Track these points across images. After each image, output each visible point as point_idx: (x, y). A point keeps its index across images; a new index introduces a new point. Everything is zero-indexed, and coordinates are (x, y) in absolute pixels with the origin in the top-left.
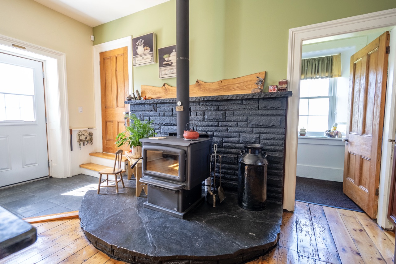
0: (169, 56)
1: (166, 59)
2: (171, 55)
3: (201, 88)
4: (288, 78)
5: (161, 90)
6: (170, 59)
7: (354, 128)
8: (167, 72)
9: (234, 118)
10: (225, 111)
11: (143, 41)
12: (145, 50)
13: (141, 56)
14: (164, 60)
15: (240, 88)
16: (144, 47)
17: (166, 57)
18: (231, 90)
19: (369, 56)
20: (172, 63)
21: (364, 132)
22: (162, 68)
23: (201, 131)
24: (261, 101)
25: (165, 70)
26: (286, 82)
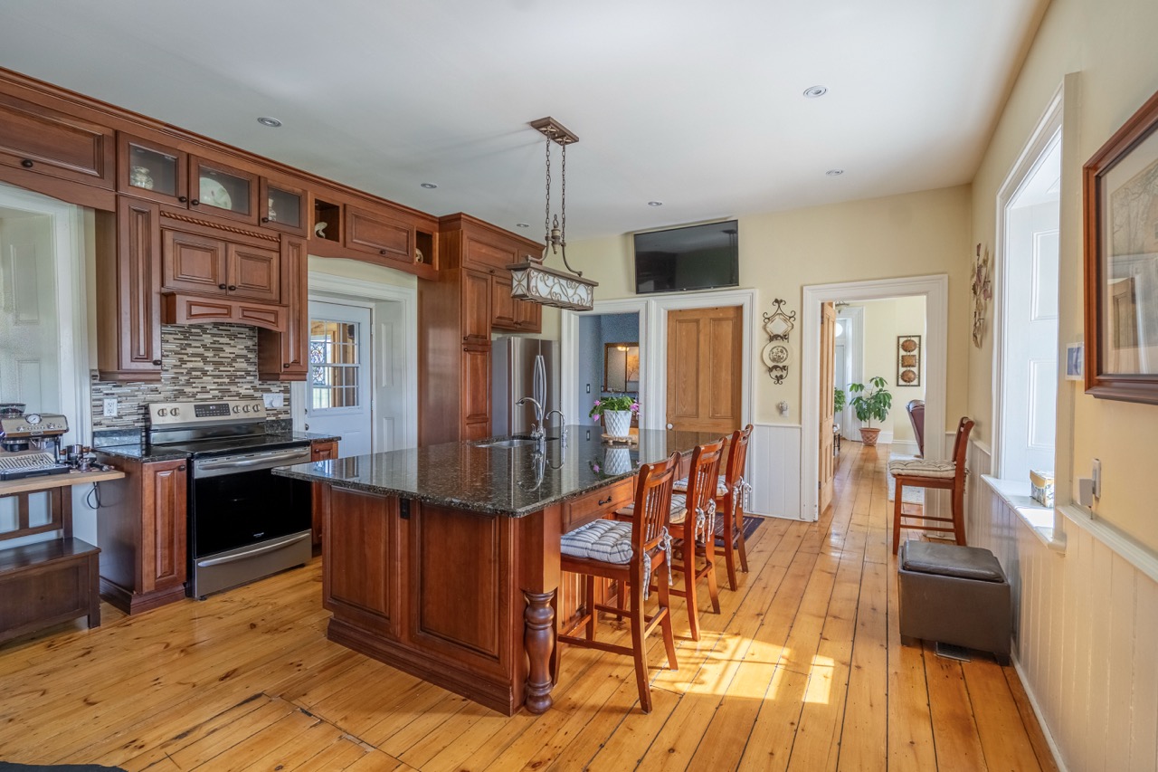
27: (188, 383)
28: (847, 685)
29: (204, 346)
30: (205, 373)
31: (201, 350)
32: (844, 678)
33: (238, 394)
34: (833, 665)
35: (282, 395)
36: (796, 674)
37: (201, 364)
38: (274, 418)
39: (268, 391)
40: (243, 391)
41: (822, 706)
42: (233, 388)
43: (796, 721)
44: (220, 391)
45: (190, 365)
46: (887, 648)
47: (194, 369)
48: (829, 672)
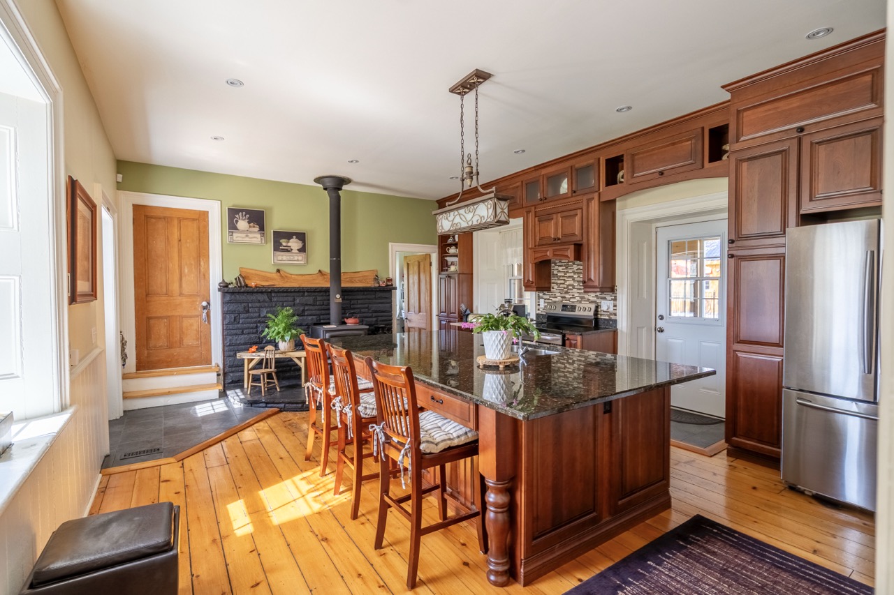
0: (288, 242)
1: (284, 244)
2: (291, 241)
3: (324, 278)
4: (391, 276)
5: (276, 276)
6: (289, 244)
7: (411, 309)
8: (284, 258)
9: (359, 306)
10: (351, 300)
11: (248, 216)
12: (250, 227)
13: (243, 232)
14: (281, 244)
15: (361, 281)
16: (249, 223)
17: (284, 242)
18: (353, 282)
19: (419, 263)
20: (292, 250)
21: (420, 311)
22: (278, 253)
23: (324, 319)
24: (377, 293)
25: (282, 255)
26: (391, 280)
27: (567, 293)
28: (218, 523)
29: (573, 272)
30: (574, 287)
31: (572, 274)
32: (222, 525)
33: (588, 300)
34: (235, 532)
35: (612, 302)
36: (257, 511)
37: (572, 282)
38: (608, 318)
39: (605, 299)
40: (591, 298)
41: (229, 503)
42: (586, 296)
43: (239, 490)
44: (580, 297)
45: (567, 283)
46: (192, 575)
47: (569, 285)
48: (235, 525)
